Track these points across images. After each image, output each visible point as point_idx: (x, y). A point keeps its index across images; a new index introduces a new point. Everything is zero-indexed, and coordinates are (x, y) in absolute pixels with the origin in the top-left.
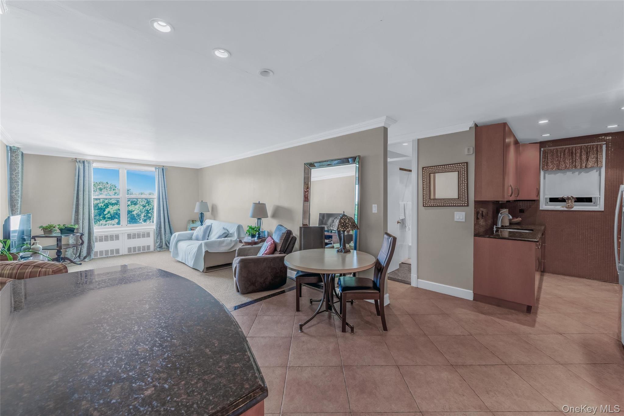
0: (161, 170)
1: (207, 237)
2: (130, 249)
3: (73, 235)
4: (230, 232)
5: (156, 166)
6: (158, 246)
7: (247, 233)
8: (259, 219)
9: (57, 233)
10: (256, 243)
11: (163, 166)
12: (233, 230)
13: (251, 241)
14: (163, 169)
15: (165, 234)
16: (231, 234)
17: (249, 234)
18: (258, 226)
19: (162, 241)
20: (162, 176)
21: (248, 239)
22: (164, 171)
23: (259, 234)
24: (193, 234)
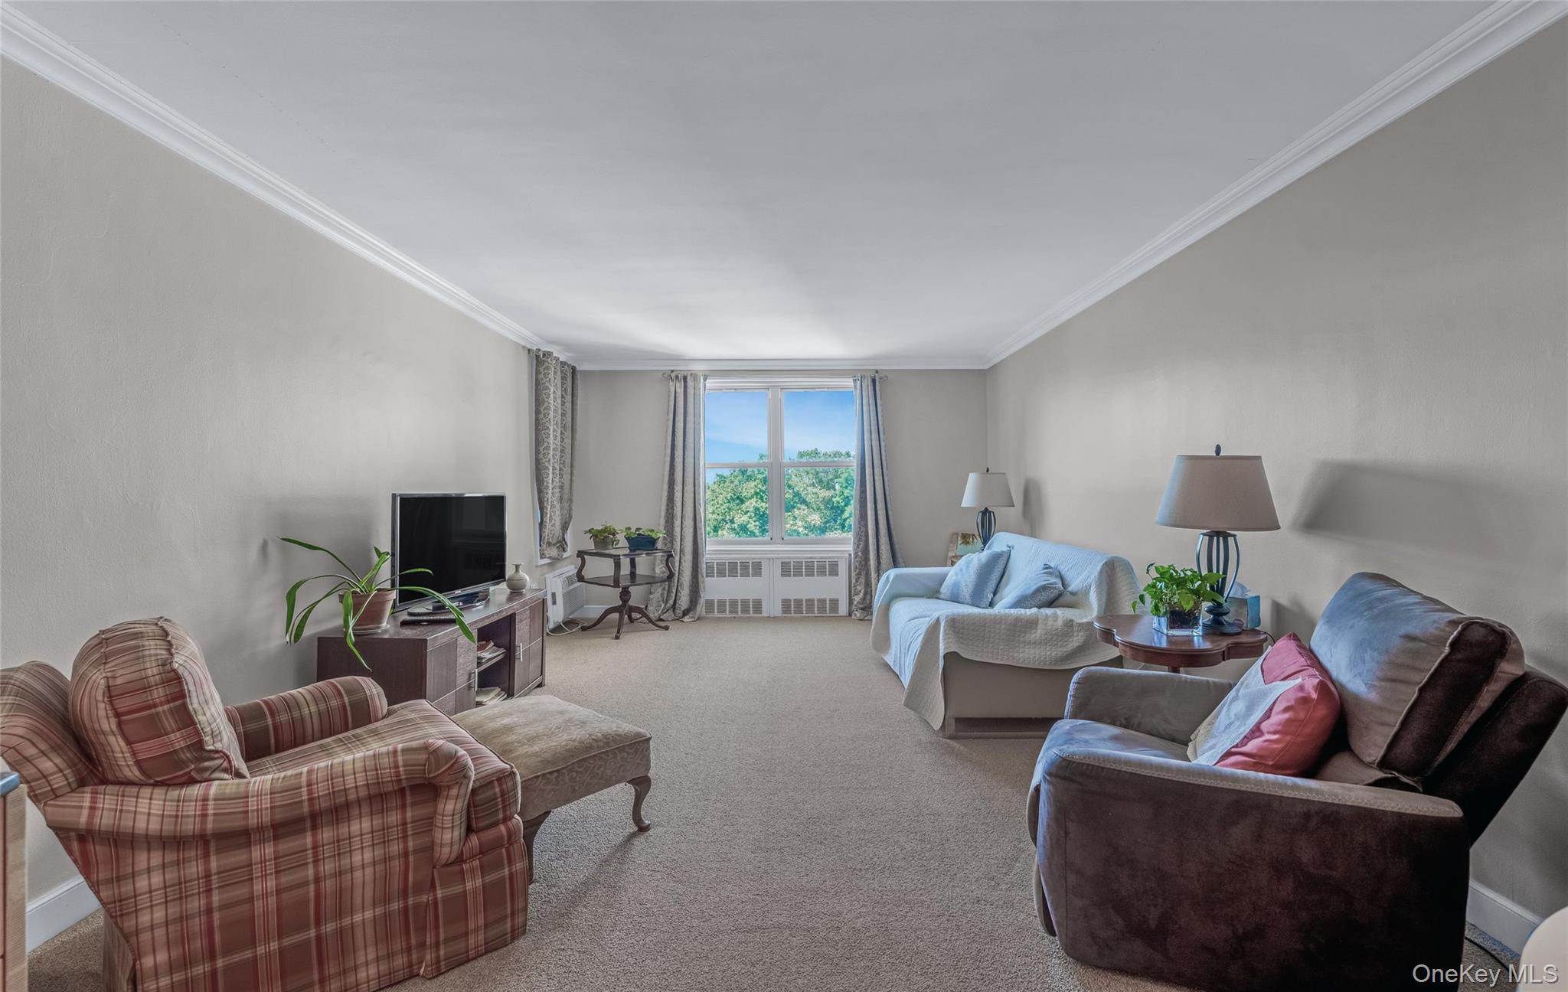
0: (867, 382)
1: (990, 596)
2: (786, 604)
3: (647, 554)
4: (1072, 587)
5: (858, 375)
6: (858, 603)
7: (1142, 598)
8: (1218, 534)
9: (622, 547)
10: (1194, 659)
11: (877, 372)
12: (1083, 576)
13: (1164, 644)
14: (874, 381)
15: (878, 570)
16: (1073, 594)
17: (1156, 608)
18: (1210, 570)
19: (871, 591)
20: (872, 401)
21: (1153, 630)
22: (877, 383)
23: (1217, 612)
24: (947, 575)
